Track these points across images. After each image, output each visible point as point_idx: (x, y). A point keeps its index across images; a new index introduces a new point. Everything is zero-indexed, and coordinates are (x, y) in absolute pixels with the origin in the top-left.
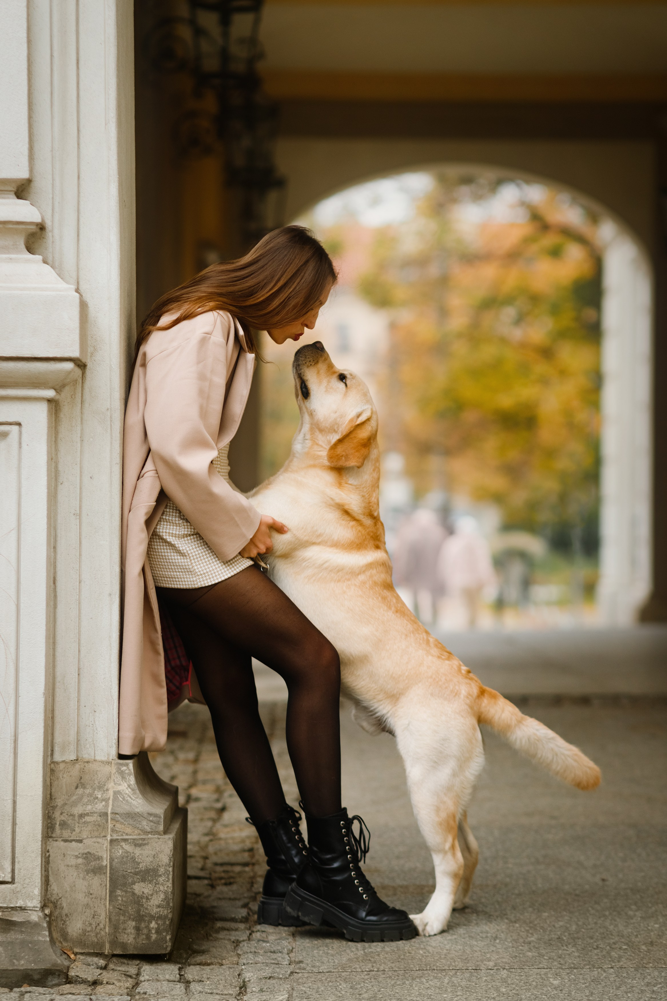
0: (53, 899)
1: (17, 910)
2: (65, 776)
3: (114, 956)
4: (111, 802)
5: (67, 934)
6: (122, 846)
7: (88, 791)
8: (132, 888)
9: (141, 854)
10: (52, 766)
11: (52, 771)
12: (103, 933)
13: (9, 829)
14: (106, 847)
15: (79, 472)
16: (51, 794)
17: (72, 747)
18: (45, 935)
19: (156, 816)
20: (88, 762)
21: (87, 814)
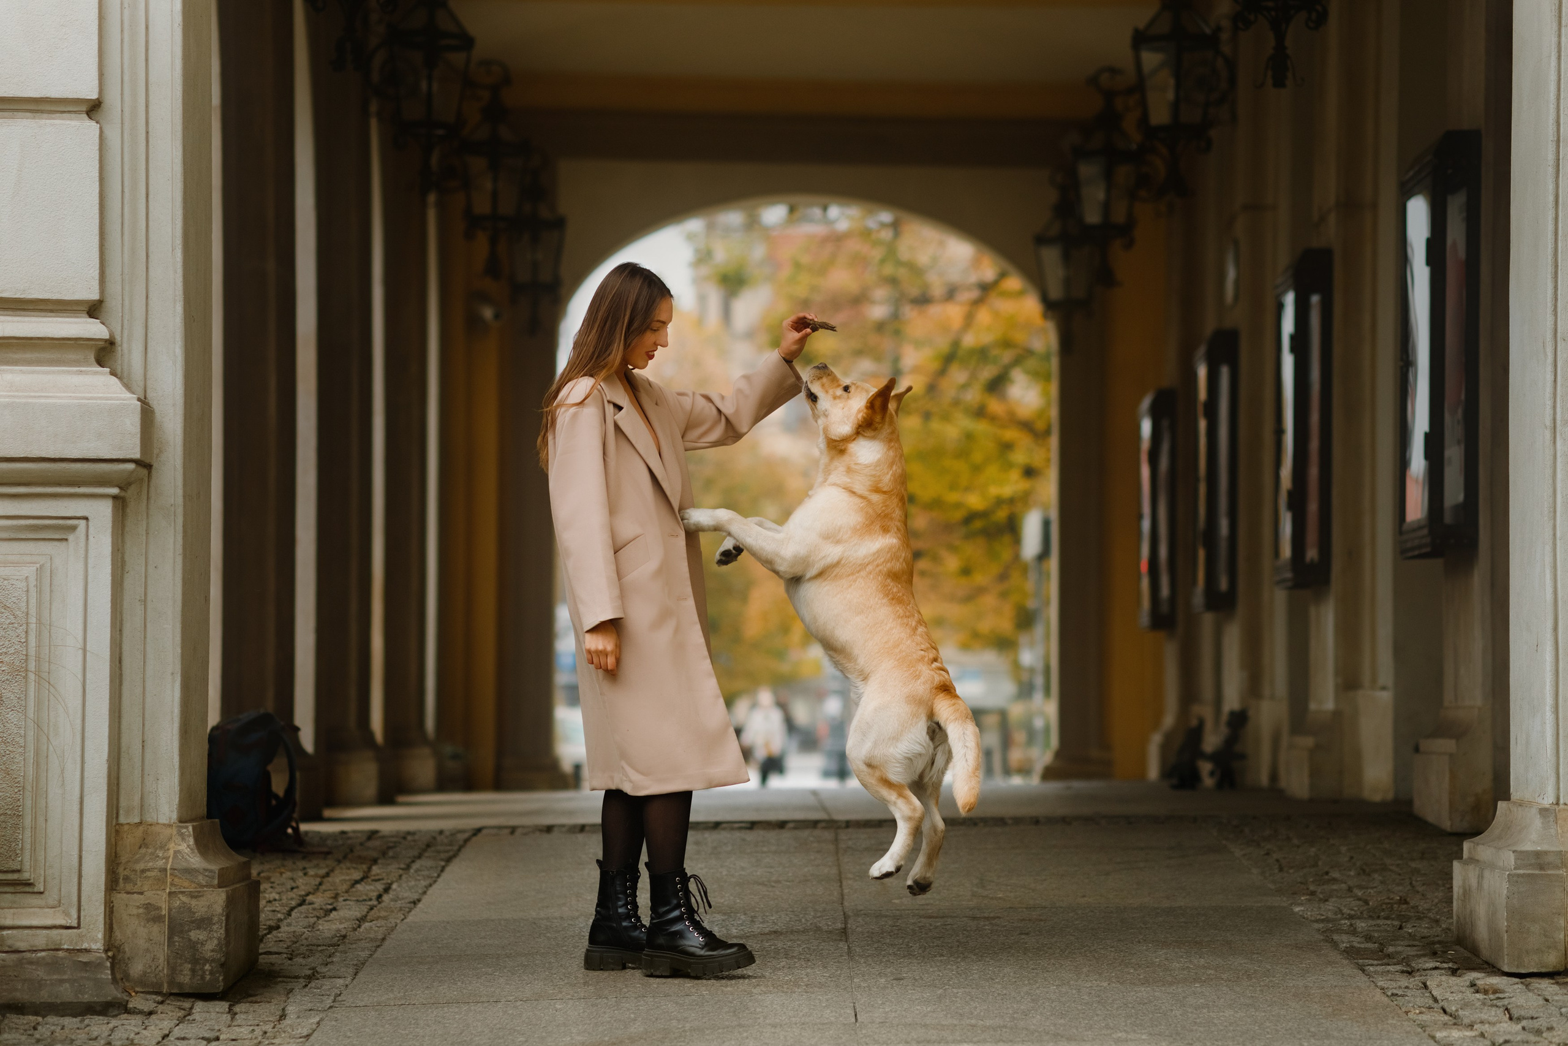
0: (116, 944)
1: (82, 952)
2: (129, 836)
3: (171, 994)
4: (171, 860)
5: (129, 975)
6: (179, 898)
7: (150, 851)
8: (188, 935)
9: (196, 905)
10: (117, 827)
11: (117, 832)
12: (161, 974)
13: (76, 880)
14: (165, 898)
15: (144, 562)
16: (116, 852)
17: (137, 812)
18: (107, 974)
19: (211, 871)
20: (151, 825)
21: (148, 870)
